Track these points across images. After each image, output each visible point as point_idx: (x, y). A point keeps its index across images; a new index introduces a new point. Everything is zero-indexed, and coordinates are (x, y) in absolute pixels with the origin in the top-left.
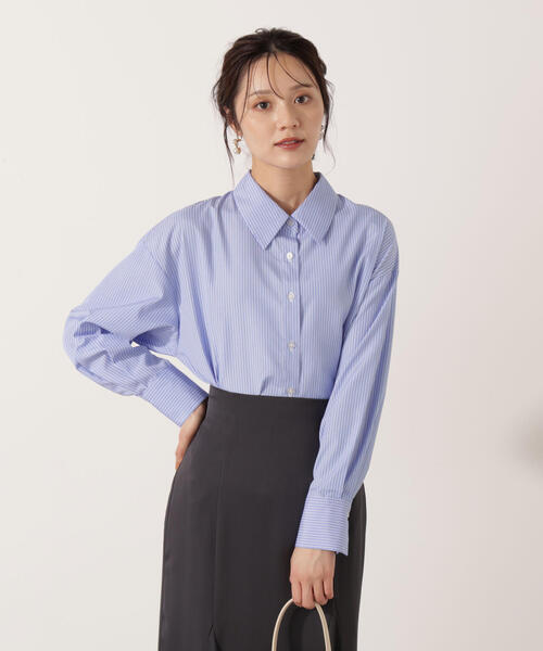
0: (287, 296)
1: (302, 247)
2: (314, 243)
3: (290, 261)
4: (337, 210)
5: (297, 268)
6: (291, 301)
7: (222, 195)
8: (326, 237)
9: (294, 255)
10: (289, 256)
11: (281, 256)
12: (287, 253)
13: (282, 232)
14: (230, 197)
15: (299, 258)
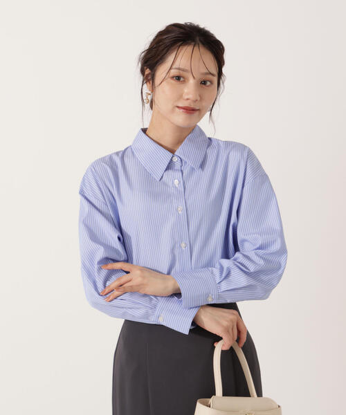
0: (177, 210)
1: (184, 174)
2: (193, 169)
3: (177, 186)
4: (209, 146)
5: (183, 190)
6: (180, 212)
7: (123, 149)
8: (202, 166)
9: (180, 182)
10: (176, 182)
11: (170, 184)
12: (174, 179)
13: (169, 167)
14: (129, 150)
15: (184, 183)
